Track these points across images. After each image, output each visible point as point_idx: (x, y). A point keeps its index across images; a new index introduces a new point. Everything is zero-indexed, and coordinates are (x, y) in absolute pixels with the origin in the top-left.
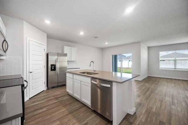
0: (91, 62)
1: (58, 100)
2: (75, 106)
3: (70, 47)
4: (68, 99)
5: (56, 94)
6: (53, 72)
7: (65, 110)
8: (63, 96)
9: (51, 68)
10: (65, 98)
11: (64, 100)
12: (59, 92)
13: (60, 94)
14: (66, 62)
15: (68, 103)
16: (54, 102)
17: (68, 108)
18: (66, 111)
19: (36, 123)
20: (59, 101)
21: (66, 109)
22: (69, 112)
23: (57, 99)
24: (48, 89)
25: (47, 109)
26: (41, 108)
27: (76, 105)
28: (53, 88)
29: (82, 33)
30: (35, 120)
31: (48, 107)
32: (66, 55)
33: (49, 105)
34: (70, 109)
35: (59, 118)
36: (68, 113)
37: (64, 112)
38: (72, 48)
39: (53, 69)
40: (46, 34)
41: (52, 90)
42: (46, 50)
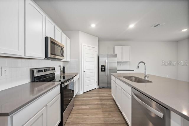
0: (139, 63)
1: (102, 102)
2: (114, 118)
3: (122, 47)
4: (111, 105)
5: (103, 94)
6: (103, 72)
7: (102, 116)
8: (108, 100)
9: (102, 69)
10: (108, 103)
11: (107, 104)
12: (107, 94)
13: (106, 96)
14: (116, 62)
15: (108, 110)
16: (97, 103)
17: (105, 116)
18: (102, 119)
19: (76, 117)
20: (101, 104)
21: (104, 116)
22: (105, 121)
23: (101, 100)
24: (99, 88)
25: (89, 107)
26: (86, 105)
27: (116, 117)
28: (103, 88)
29: (132, 26)
30: (77, 114)
31: (90, 106)
32: (116, 56)
33: (92, 104)
34: (107, 118)
35: (92, 124)
36: (103, 122)
37: (100, 118)
38: (124, 47)
39: (103, 69)
40: (98, 38)
41: (101, 90)
42: (97, 53)
